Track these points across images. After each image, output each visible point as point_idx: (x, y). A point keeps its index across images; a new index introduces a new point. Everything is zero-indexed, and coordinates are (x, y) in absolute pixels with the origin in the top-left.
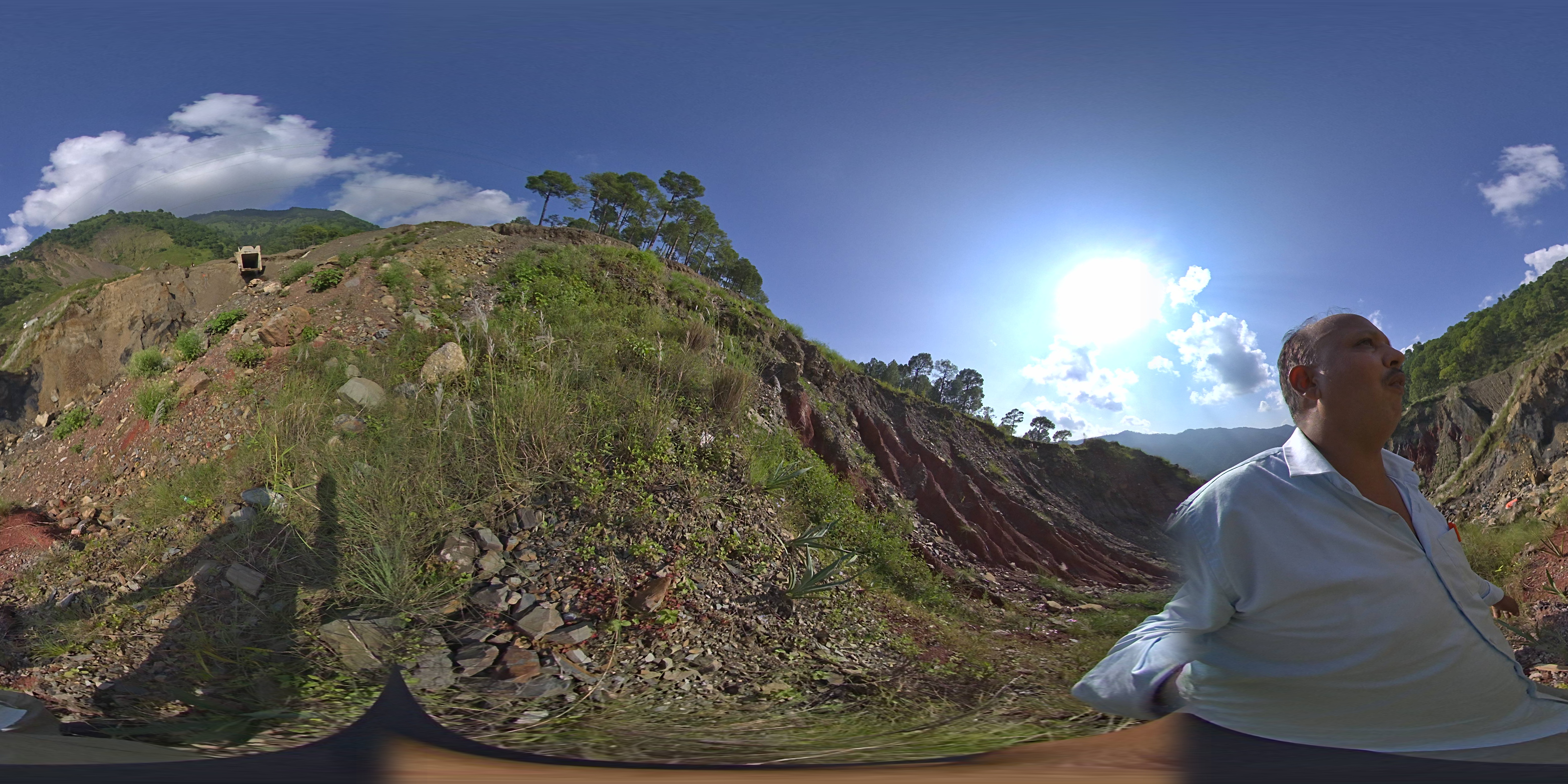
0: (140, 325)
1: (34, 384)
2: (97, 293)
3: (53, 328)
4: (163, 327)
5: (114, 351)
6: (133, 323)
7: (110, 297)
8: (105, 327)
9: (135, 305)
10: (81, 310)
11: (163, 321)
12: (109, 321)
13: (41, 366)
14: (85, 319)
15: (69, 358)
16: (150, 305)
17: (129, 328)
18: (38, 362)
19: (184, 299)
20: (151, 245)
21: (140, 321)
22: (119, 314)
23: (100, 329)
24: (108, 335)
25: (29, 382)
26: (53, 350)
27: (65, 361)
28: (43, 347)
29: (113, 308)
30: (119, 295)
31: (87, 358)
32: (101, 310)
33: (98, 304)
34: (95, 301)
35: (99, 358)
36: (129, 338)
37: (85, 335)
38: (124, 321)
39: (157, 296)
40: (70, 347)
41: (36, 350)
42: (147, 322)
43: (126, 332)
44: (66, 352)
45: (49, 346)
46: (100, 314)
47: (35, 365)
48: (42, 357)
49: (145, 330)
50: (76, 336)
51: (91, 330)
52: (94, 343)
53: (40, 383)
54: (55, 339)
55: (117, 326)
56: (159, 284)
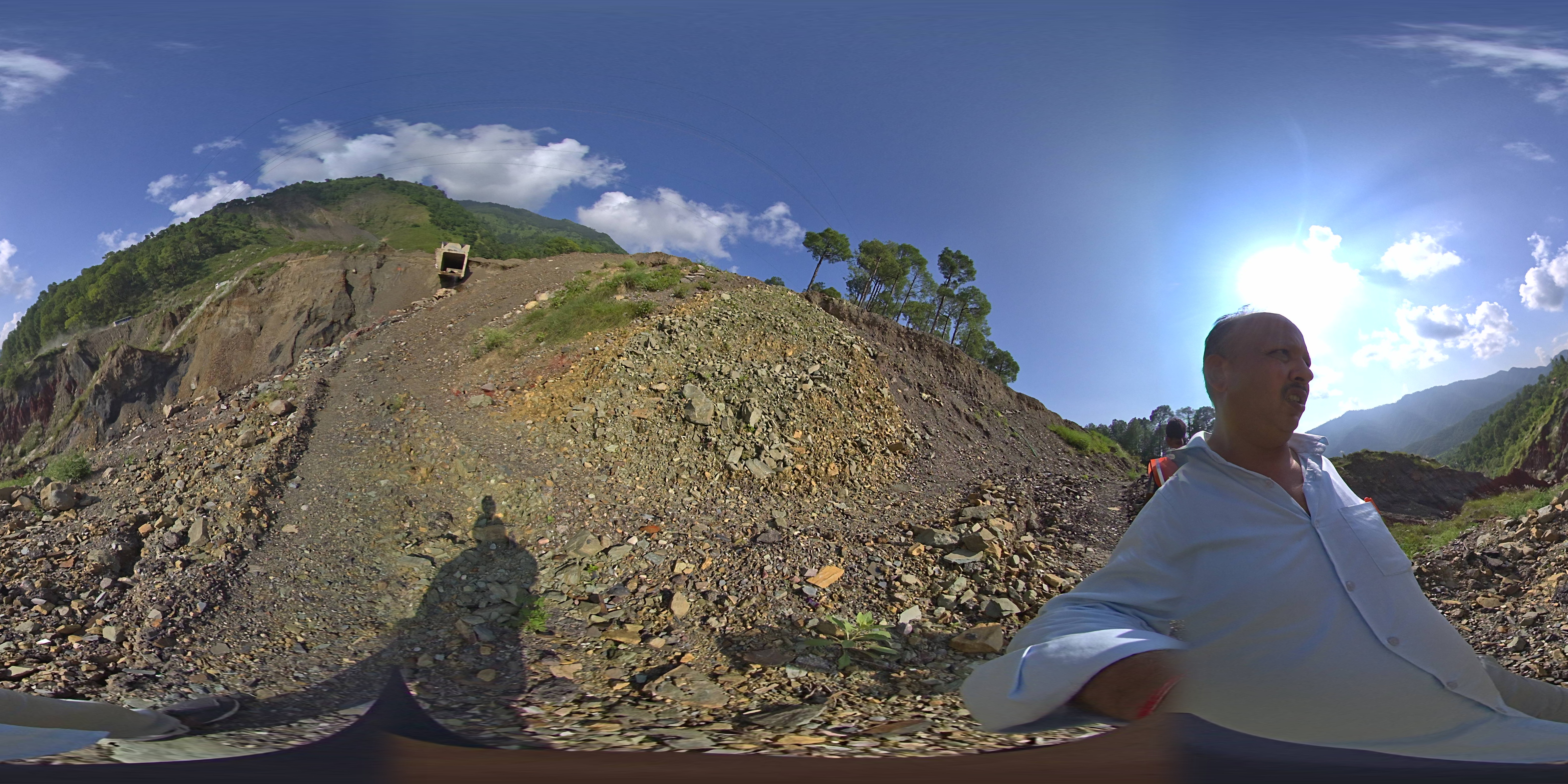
0: (303, 318)
1: (181, 366)
2: (275, 270)
3: (218, 305)
5: (268, 343)
6: (299, 313)
7: (288, 277)
8: (271, 312)
10: (253, 288)
12: (277, 305)
13: (195, 347)
14: (253, 300)
15: (223, 342)
17: (294, 319)
18: (194, 342)
19: (360, 296)
20: (406, 218)
21: (306, 314)
22: (290, 299)
23: (266, 313)
24: (270, 323)
25: (177, 364)
37: (247, 319)
38: (293, 308)
44: (223, 336)
45: (209, 326)
47: (189, 346)
48: (199, 337)
49: (306, 325)
50: (237, 318)
52: (253, 329)
53: (188, 366)
54: (217, 317)
55: (282, 313)
56: (341, 271)
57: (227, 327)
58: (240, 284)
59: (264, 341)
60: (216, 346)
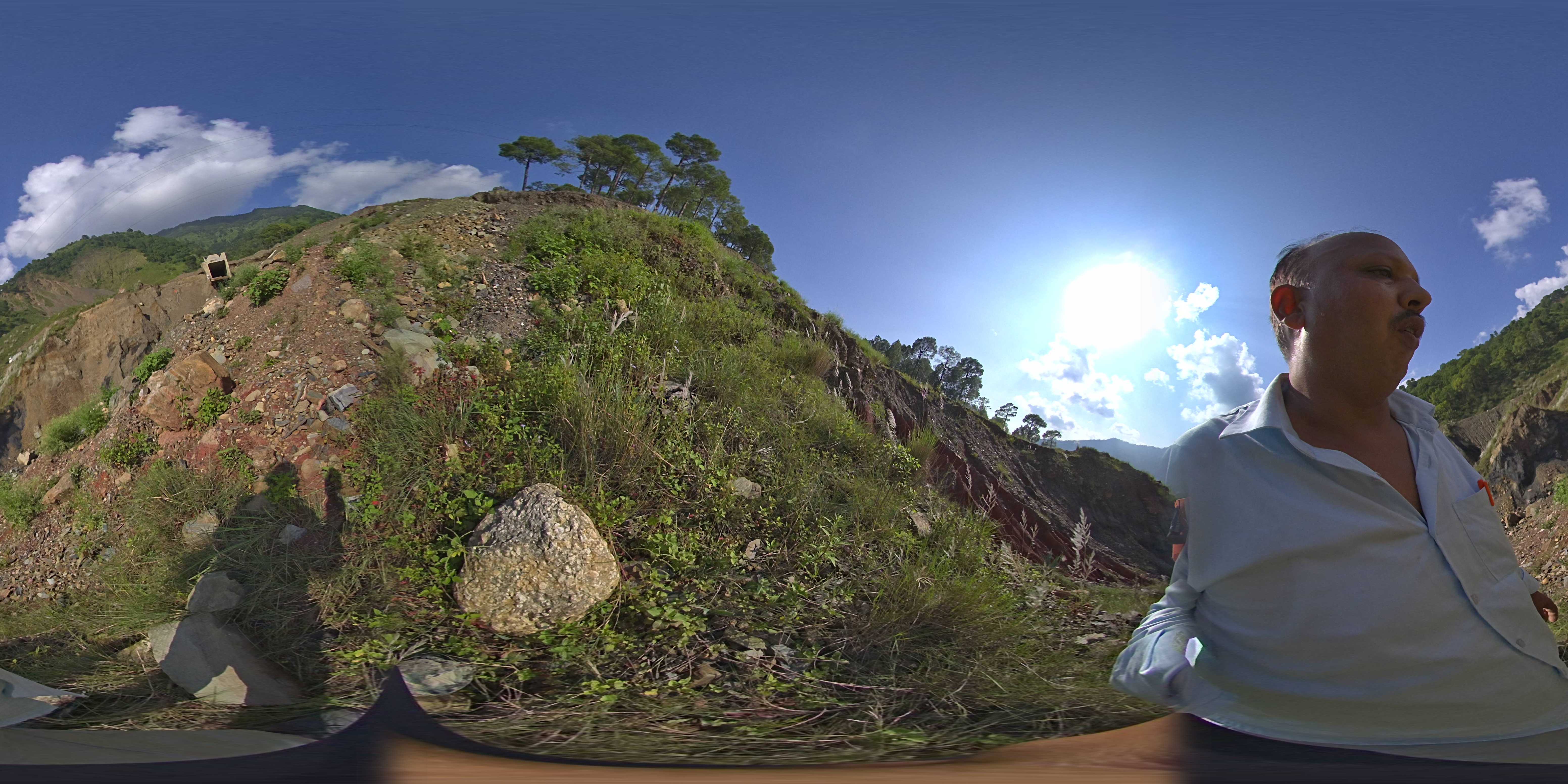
0: (117, 351)
1: (16, 421)
2: (74, 323)
3: (33, 363)
4: (140, 350)
5: (94, 381)
6: (111, 350)
7: (86, 326)
8: (84, 357)
9: (111, 331)
10: (60, 342)
11: (140, 344)
12: (88, 350)
13: (24, 402)
14: (64, 351)
15: (50, 392)
16: (126, 329)
17: (108, 355)
18: (20, 399)
19: (158, 319)
20: (127, 265)
21: (118, 347)
22: (97, 342)
23: (80, 359)
24: (87, 365)
25: (11, 420)
26: (35, 385)
27: (46, 395)
28: (25, 382)
29: (90, 336)
30: (95, 323)
31: (68, 391)
32: (79, 340)
33: (76, 333)
34: (72, 331)
35: (80, 389)
36: (108, 366)
37: (65, 367)
38: (102, 348)
39: (131, 320)
40: (51, 381)
41: (18, 386)
42: (125, 347)
43: (105, 360)
44: (48, 387)
45: (31, 382)
46: (79, 344)
47: (18, 403)
48: (24, 393)
49: (123, 356)
50: (56, 369)
51: (71, 361)
52: (74, 374)
53: (23, 420)
54: (36, 373)
55: (96, 354)
56: (132, 306)
57: (48, 380)
58: (47, 341)
59: (90, 381)
60: (46, 397)
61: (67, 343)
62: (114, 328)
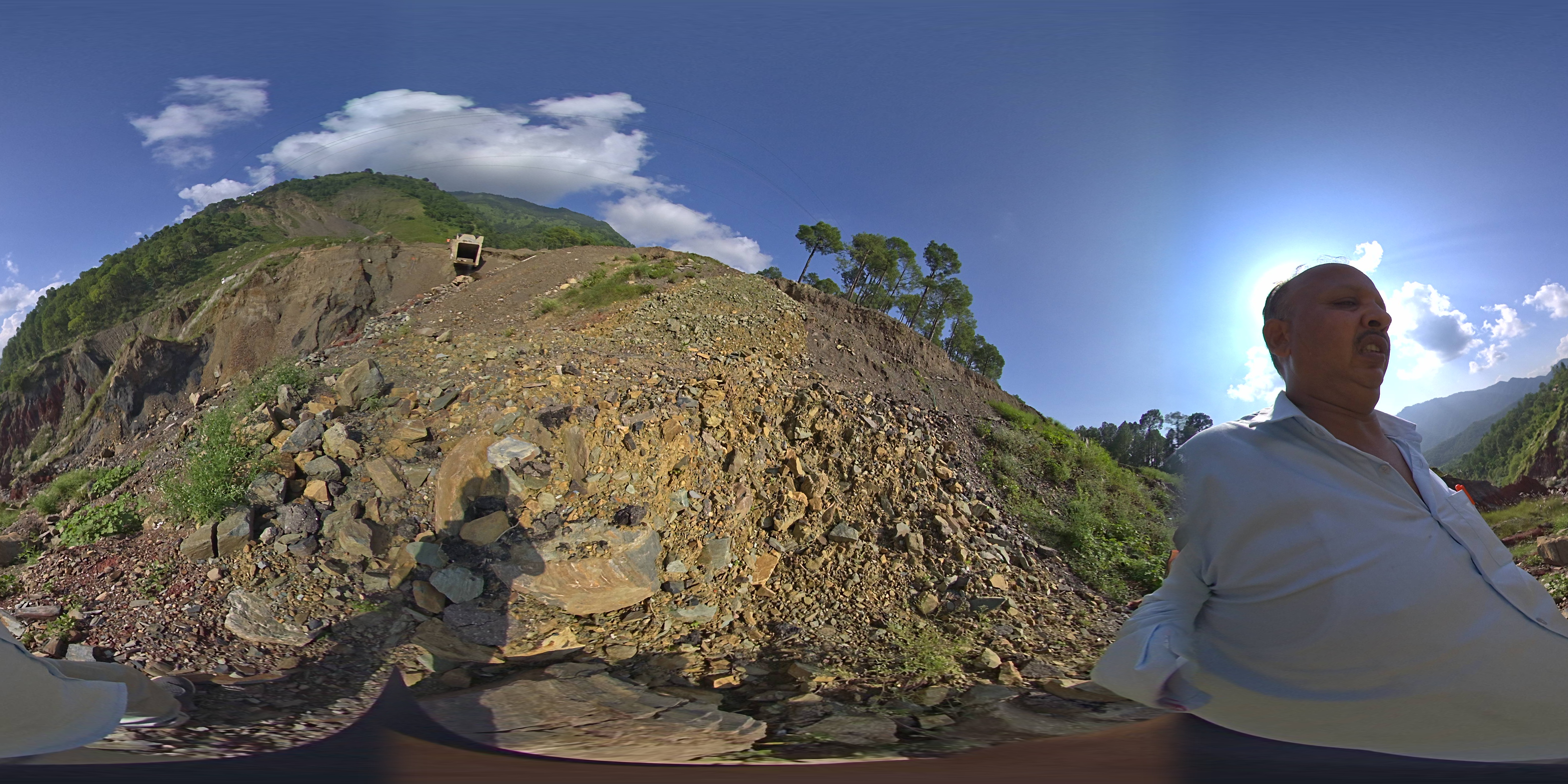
0: (323, 304)
1: (202, 355)
2: (289, 261)
3: (234, 296)
5: (289, 329)
6: (318, 301)
8: (289, 300)
9: (324, 282)
11: (347, 305)
13: (214, 336)
14: (269, 289)
15: (242, 331)
16: (341, 283)
17: (314, 305)
18: (212, 331)
19: (379, 283)
20: (400, 211)
23: (284, 302)
24: (289, 311)
25: (197, 353)
26: (229, 320)
27: (237, 334)
28: (221, 314)
29: (302, 280)
30: (313, 267)
31: (261, 334)
32: (290, 280)
33: (289, 273)
34: (286, 269)
35: (274, 334)
36: (307, 318)
37: (265, 307)
38: (310, 296)
39: (348, 274)
40: (247, 319)
41: (213, 318)
42: (332, 302)
43: (308, 311)
44: (241, 324)
45: (226, 315)
46: (287, 286)
48: (217, 326)
49: (327, 312)
50: (255, 307)
51: (273, 302)
52: (272, 317)
54: (234, 307)
55: (301, 301)
56: (358, 260)
57: (244, 317)
58: (254, 275)
59: (285, 328)
60: (236, 334)
61: (275, 282)
62: (330, 278)
